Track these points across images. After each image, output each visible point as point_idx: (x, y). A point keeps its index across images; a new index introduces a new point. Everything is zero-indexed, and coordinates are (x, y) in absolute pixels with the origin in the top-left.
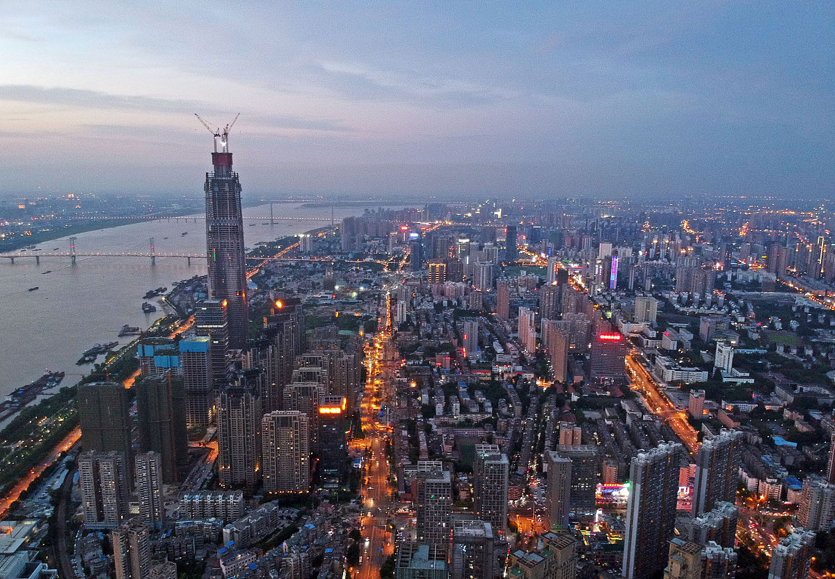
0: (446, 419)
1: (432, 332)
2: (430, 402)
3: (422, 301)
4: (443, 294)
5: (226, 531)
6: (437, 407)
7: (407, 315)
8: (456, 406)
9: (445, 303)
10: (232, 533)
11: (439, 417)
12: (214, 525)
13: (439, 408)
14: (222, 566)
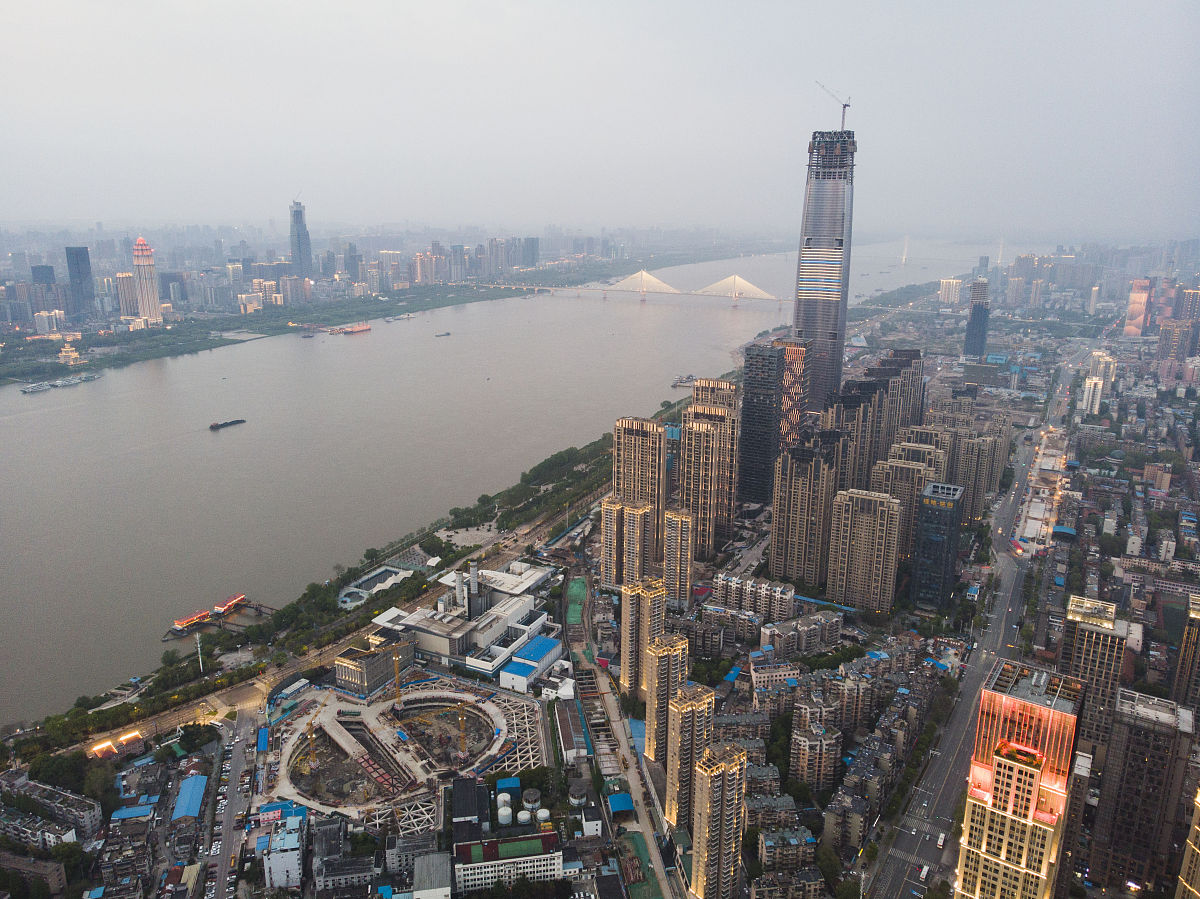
0: (1144, 563)
1: (1146, 432)
2: (1117, 534)
3: (1136, 384)
4: (1179, 377)
5: (766, 631)
6: (1130, 541)
7: (1101, 404)
8: (1168, 547)
9: (1181, 392)
10: (772, 636)
11: (1130, 557)
12: (750, 621)
13: (1134, 544)
14: (752, 672)
